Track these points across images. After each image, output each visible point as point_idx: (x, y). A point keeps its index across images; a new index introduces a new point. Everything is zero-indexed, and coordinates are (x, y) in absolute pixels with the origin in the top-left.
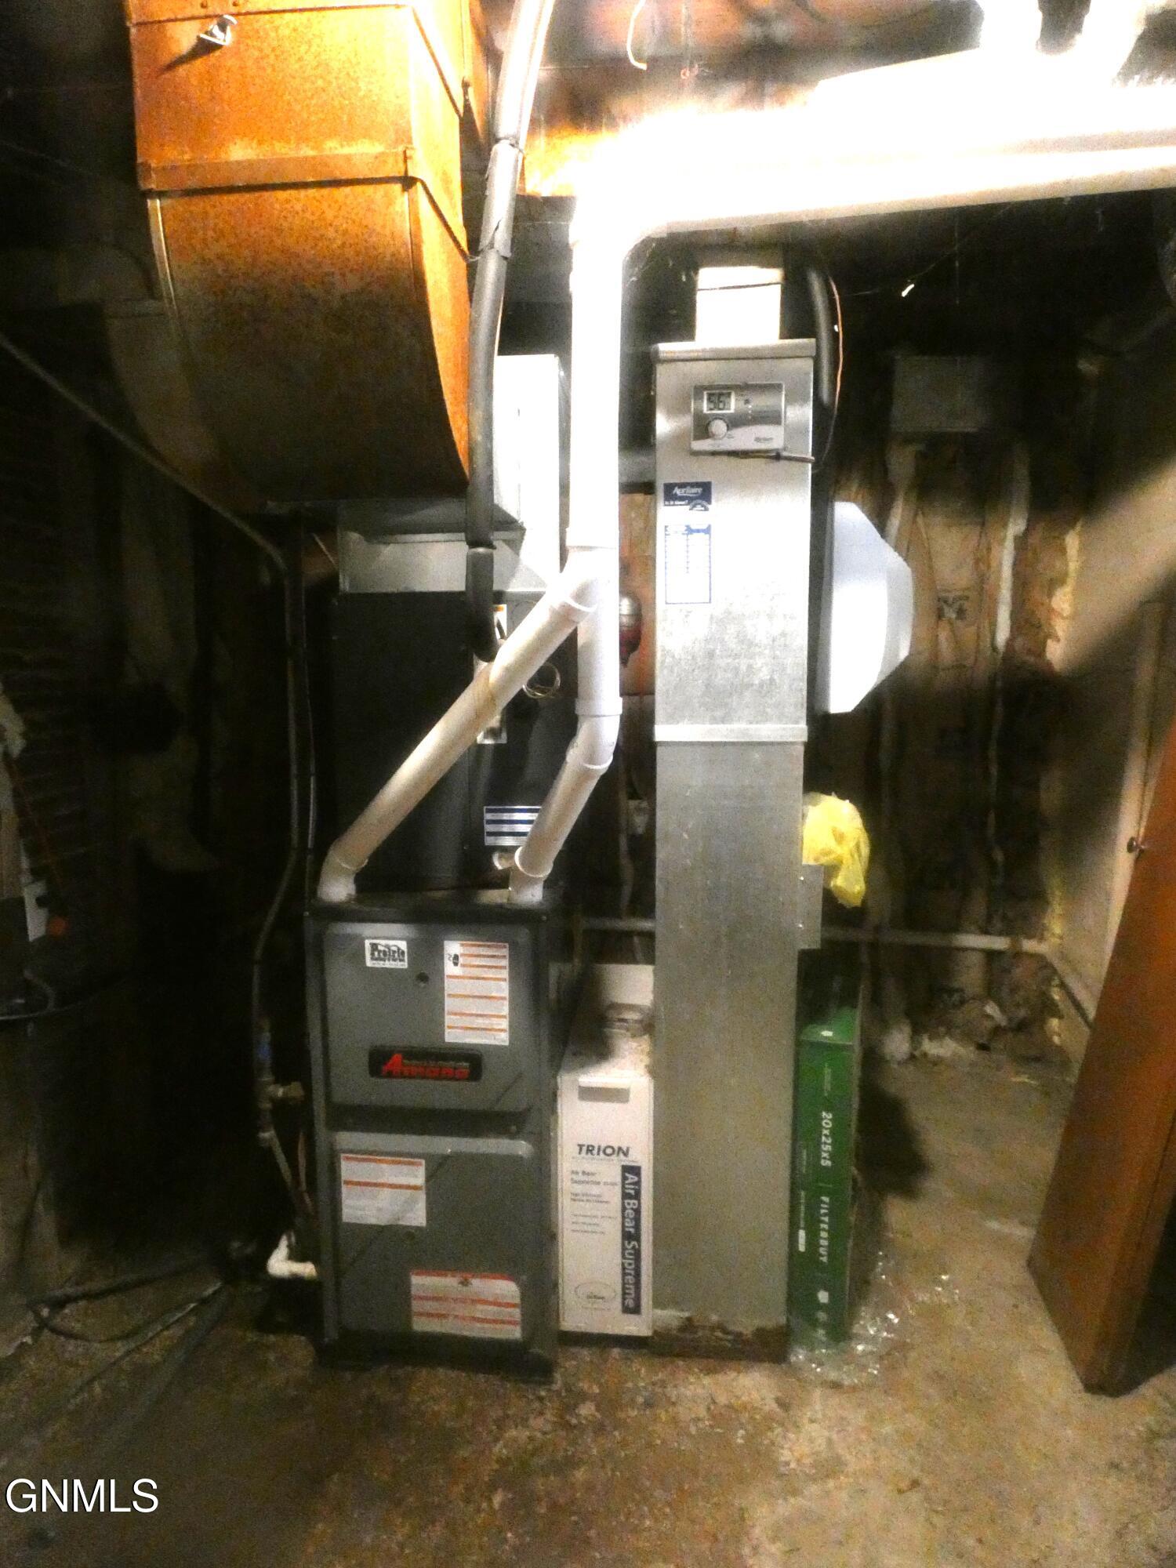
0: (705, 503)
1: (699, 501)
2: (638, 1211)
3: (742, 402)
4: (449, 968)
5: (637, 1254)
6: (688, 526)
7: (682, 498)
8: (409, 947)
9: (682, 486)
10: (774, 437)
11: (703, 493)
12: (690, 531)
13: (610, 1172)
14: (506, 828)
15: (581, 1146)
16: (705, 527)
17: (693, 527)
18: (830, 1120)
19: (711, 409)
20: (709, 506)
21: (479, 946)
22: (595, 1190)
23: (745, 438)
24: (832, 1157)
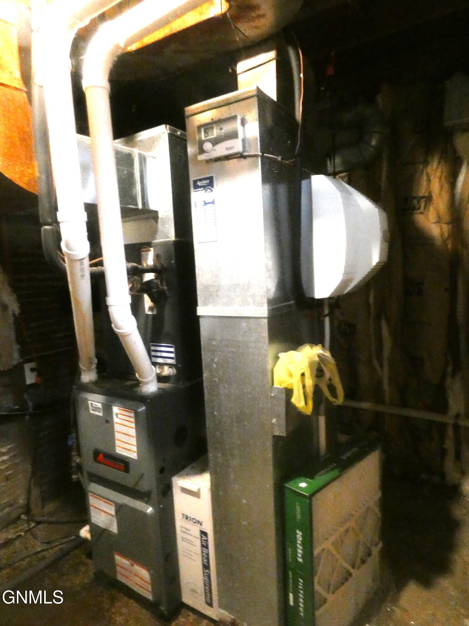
0: (210, 188)
1: (209, 187)
2: (208, 554)
3: (219, 130)
4: (116, 420)
5: (209, 577)
6: (204, 201)
7: (201, 187)
8: (103, 407)
9: (201, 180)
10: (236, 146)
11: (210, 183)
12: (206, 204)
13: (195, 531)
14: (159, 354)
15: (183, 515)
16: (212, 201)
17: (207, 201)
18: (301, 536)
19: (207, 137)
20: (213, 189)
21: (126, 411)
22: (189, 537)
23: (221, 150)
24: (302, 558)
